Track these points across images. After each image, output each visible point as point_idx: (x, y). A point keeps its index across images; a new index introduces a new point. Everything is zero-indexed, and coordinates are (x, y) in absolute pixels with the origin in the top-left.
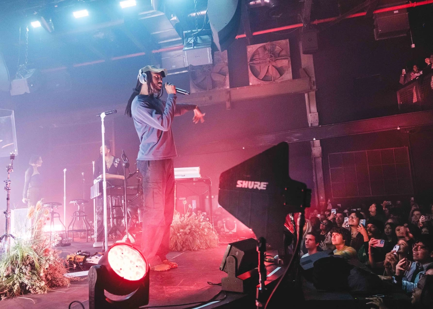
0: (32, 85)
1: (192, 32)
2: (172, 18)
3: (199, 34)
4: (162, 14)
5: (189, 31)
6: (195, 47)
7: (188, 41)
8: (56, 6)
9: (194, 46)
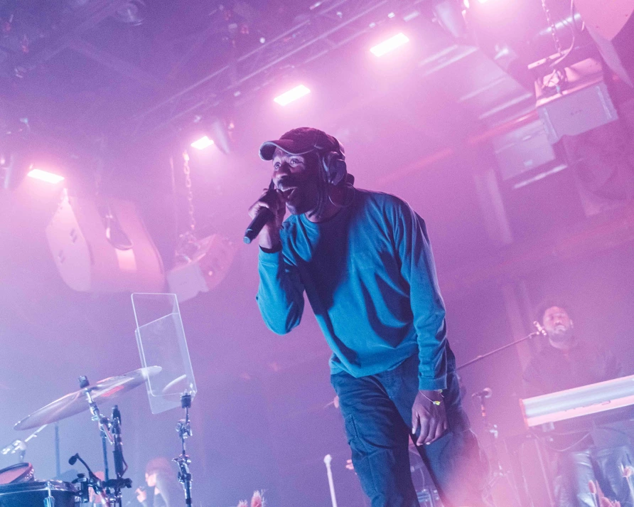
0: (211, 273)
1: (549, 62)
2: (497, 53)
3: (568, 62)
4: (472, 50)
5: (542, 61)
6: (565, 93)
7: (545, 83)
8: (237, 94)
9: (561, 92)
